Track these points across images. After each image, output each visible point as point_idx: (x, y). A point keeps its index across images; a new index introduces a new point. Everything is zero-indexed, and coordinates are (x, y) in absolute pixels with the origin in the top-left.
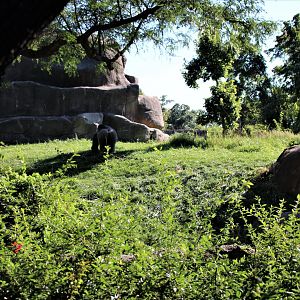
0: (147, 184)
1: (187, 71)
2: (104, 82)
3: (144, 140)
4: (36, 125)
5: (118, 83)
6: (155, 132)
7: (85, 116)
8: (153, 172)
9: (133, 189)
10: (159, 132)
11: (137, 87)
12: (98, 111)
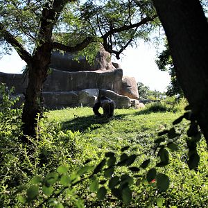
0: (142, 137)
1: (159, 59)
2: (99, 67)
3: (127, 107)
4: (53, 97)
5: (107, 68)
6: (134, 102)
7: (87, 91)
8: (145, 129)
9: (132, 141)
10: (137, 101)
11: (121, 70)
12: (95, 87)
